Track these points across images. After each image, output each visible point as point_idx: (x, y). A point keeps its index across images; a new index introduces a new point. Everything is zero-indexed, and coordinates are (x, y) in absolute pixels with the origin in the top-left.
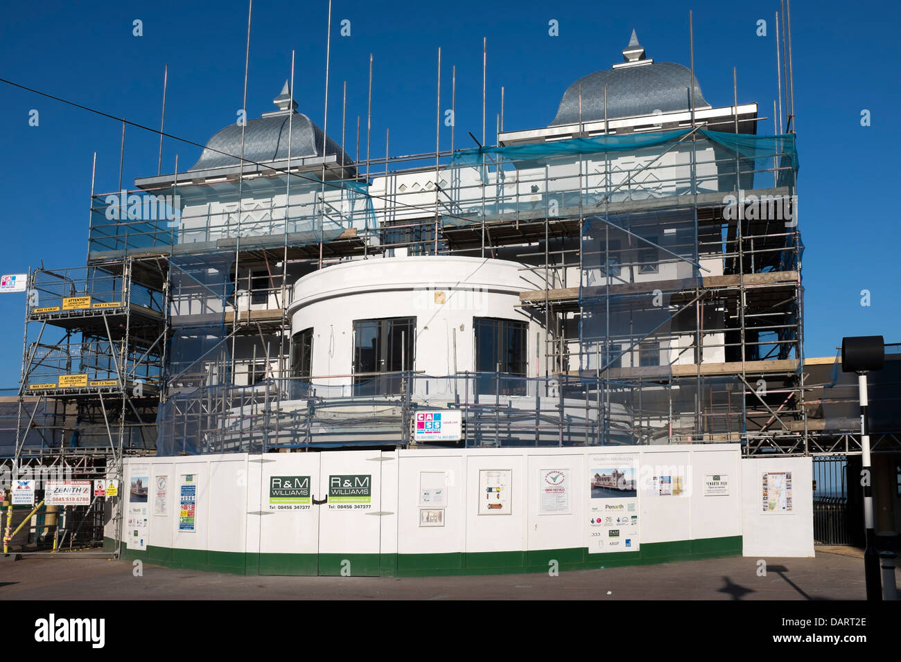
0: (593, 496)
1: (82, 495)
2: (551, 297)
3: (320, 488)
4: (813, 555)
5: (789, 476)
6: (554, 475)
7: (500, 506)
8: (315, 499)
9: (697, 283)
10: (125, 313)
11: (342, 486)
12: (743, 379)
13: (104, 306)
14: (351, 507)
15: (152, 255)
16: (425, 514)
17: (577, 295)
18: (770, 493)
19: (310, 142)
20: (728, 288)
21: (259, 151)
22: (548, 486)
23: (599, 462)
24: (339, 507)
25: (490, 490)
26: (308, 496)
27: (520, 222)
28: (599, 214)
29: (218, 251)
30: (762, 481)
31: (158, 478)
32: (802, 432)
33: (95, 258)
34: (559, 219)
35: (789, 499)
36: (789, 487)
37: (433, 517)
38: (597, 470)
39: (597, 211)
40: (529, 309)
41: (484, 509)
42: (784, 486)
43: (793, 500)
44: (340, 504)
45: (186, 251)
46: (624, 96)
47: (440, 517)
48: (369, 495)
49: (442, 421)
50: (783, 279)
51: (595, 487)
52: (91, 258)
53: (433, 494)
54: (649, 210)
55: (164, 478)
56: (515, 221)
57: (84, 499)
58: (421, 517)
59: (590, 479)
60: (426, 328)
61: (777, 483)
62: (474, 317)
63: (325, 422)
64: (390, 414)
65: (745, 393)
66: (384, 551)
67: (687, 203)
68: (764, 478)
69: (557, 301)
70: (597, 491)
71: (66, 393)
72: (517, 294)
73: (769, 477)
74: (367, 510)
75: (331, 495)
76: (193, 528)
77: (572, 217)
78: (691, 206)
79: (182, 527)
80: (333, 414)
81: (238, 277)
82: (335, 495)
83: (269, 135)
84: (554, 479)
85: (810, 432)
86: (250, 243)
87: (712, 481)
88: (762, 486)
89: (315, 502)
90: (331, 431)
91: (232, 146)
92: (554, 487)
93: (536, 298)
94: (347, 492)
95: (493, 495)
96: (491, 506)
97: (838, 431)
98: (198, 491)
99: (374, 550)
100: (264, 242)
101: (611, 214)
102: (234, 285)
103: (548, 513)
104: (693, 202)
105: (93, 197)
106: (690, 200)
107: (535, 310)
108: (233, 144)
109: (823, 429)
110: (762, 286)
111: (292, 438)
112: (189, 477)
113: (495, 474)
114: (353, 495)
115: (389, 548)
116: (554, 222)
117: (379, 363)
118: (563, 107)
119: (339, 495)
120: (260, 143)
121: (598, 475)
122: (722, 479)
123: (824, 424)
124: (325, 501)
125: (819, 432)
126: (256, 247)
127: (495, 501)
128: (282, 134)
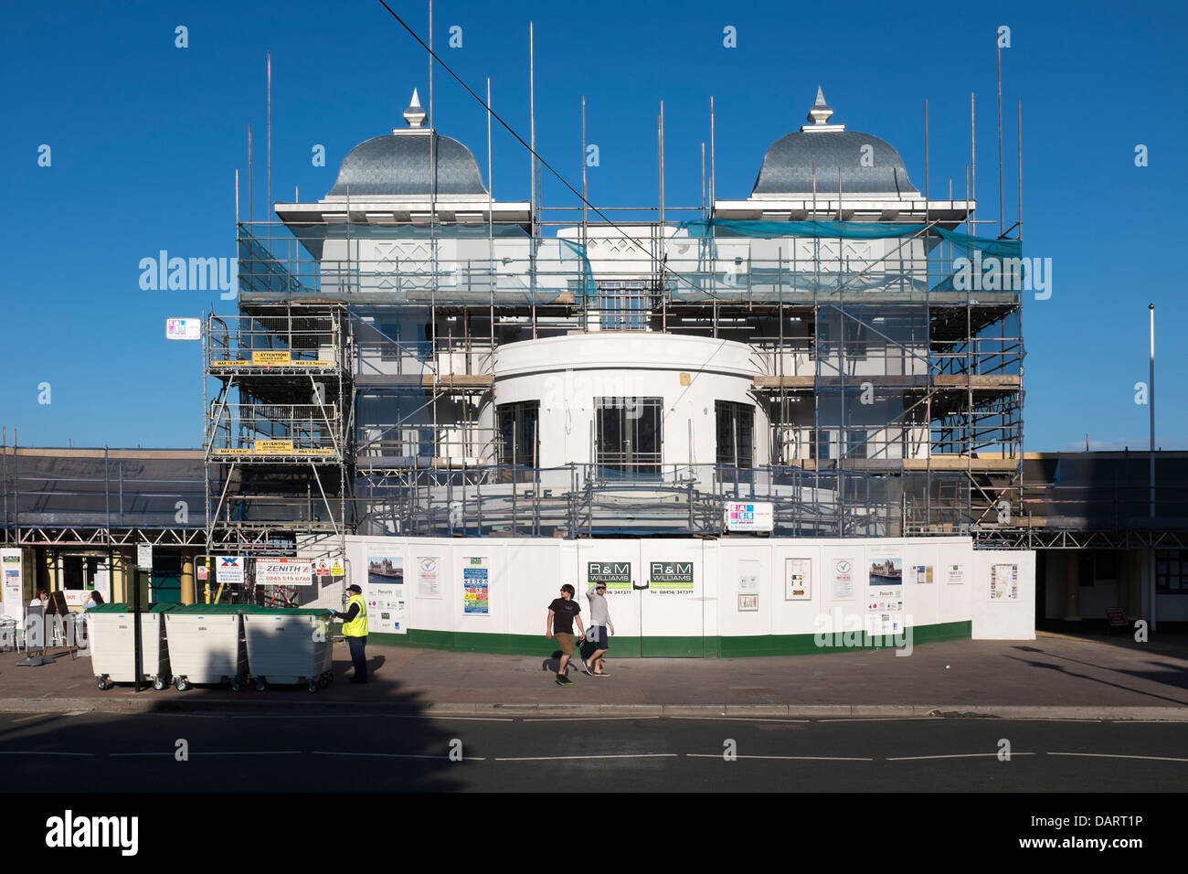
0: (871, 584)
1: (302, 574)
2: (786, 384)
3: (641, 574)
4: (1034, 637)
5: (1015, 568)
6: (843, 564)
7: (802, 592)
8: (636, 584)
9: (929, 381)
10: (336, 374)
11: (664, 572)
12: (969, 474)
13: (308, 365)
14: (673, 592)
15: (324, 302)
16: (743, 600)
17: (812, 383)
18: (997, 582)
19: (476, 176)
20: (957, 388)
21: (412, 181)
22: (838, 574)
23: (876, 552)
24: (661, 592)
25: (794, 577)
26: (629, 581)
27: (754, 303)
28: (834, 302)
29: (408, 304)
30: (991, 571)
31: (421, 560)
32: (1026, 528)
33: (246, 299)
34: (793, 304)
35: (1014, 588)
36: (1015, 577)
37: (749, 602)
38: (874, 560)
39: (832, 299)
40: (757, 394)
41: (790, 595)
42: (1011, 576)
43: (1018, 589)
44: (663, 590)
45: (368, 300)
46: (830, 169)
47: (755, 602)
48: (692, 581)
49: (754, 512)
50: (1006, 383)
51: (872, 576)
52: (243, 299)
53: (749, 581)
54: (882, 303)
55: (432, 559)
56: (748, 302)
57: (304, 579)
58: (740, 602)
59: (869, 569)
60: (672, 410)
61: (1005, 573)
62: (716, 401)
63: (604, 506)
64: (673, 500)
65: (971, 488)
66: (707, 634)
67: (920, 299)
68: (993, 569)
69: (792, 388)
70: (874, 579)
71: (266, 461)
72: (751, 378)
73: (998, 568)
74: (690, 595)
75: (652, 580)
76: (487, 612)
77: (806, 303)
78: (922, 303)
79: (468, 610)
80: (614, 499)
81: (436, 336)
82: (657, 581)
83: (422, 162)
84: (843, 568)
85: (1033, 528)
86: (448, 298)
87: (953, 571)
88: (990, 576)
89: (636, 587)
90: (616, 516)
91: (377, 171)
92: (843, 575)
93: (770, 383)
94: (670, 578)
95: (797, 582)
96: (796, 593)
97: (1056, 528)
98: (490, 575)
99: (698, 633)
100: (465, 298)
101: (845, 303)
102: (432, 344)
103: (840, 599)
104: (925, 299)
105: (240, 225)
106: (922, 297)
107: (763, 396)
108: (378, 168)
109: (1044, 525)
110: (988, 388)
111: (567, 521)
112: (476, 560)
113: (798, 562)
114: (675, 581)
115: (712, 631)
116: (787, 306)
117: (624, 444)
118: (765, 173)
119: (661, 581)
120: (412, 171)
121: (874, 564)
122: (960, 569)
123: (1045, 521)
124: (647, 587)
125: (1041, 528)
126: (455, 303)
127: (799, 588)
128: (438, 163)
